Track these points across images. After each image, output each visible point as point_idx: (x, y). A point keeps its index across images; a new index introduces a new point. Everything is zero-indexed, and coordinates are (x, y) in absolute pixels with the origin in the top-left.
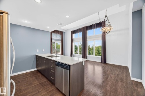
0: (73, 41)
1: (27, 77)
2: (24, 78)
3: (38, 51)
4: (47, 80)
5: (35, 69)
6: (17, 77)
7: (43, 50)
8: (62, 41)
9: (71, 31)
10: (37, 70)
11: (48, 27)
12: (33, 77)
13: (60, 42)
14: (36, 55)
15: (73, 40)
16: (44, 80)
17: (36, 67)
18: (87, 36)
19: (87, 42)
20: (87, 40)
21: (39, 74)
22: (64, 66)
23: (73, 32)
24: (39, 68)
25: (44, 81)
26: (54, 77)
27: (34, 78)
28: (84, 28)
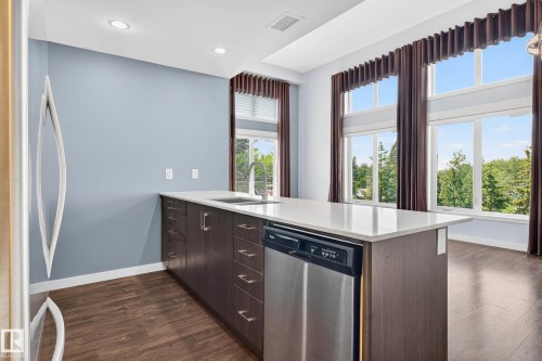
0: (345, 130)
1: (123, 302)
2: (110, 305)
3: (169, 174)
4: (216, 325)
5: (159, 267)
6: (83, 294)
7: (195, 174)
8: (284, 130)
9: (334, 78)
10: (168, 271)
11: (220, 51)
12: (147, 303)
13: (275, 134)
14: (162, 197)
15: (345, 121)
16: (201, 323)
17: (163, 258)
18: (429, 95)
19: (429, 129)
20: (431, 116)
21: (175, 292)
22: (318, 252)
23: (345, 81)
24: (177, 264)
25: (203, 328)
26: (258, 310)
27: (153, 308)
28: (409, 49)
